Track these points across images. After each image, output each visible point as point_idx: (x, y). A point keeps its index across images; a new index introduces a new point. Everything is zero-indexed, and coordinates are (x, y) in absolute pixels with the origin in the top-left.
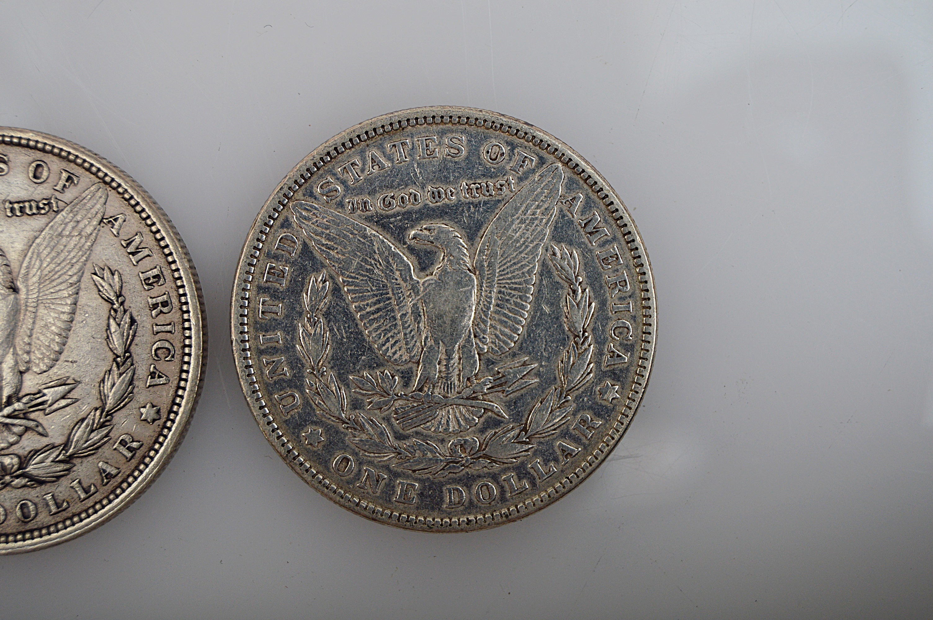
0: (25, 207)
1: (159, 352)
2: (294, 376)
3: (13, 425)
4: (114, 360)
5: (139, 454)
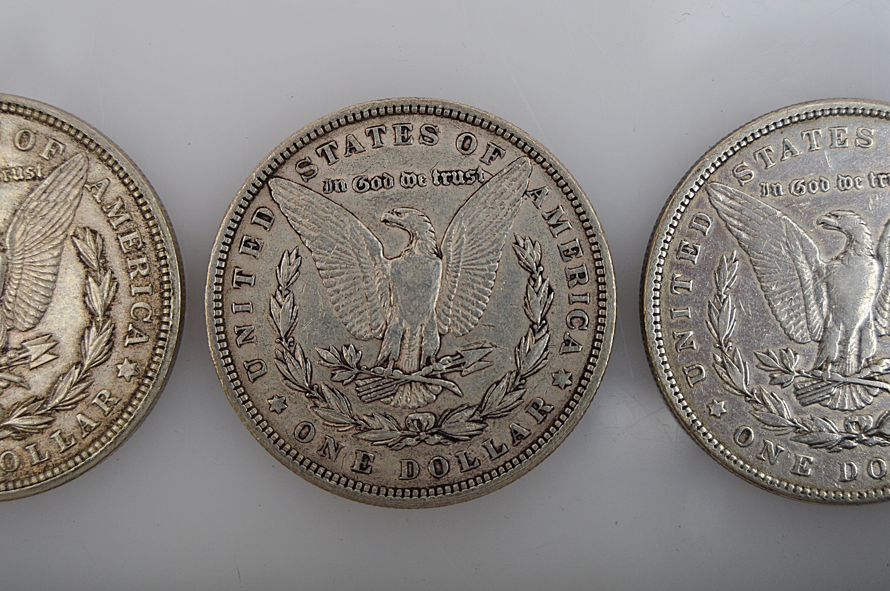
0: (452, 176)
1: (574, 321)
2: (701, 349)
3: (431, 384)
4: (531, 327)
5: (549, 417)
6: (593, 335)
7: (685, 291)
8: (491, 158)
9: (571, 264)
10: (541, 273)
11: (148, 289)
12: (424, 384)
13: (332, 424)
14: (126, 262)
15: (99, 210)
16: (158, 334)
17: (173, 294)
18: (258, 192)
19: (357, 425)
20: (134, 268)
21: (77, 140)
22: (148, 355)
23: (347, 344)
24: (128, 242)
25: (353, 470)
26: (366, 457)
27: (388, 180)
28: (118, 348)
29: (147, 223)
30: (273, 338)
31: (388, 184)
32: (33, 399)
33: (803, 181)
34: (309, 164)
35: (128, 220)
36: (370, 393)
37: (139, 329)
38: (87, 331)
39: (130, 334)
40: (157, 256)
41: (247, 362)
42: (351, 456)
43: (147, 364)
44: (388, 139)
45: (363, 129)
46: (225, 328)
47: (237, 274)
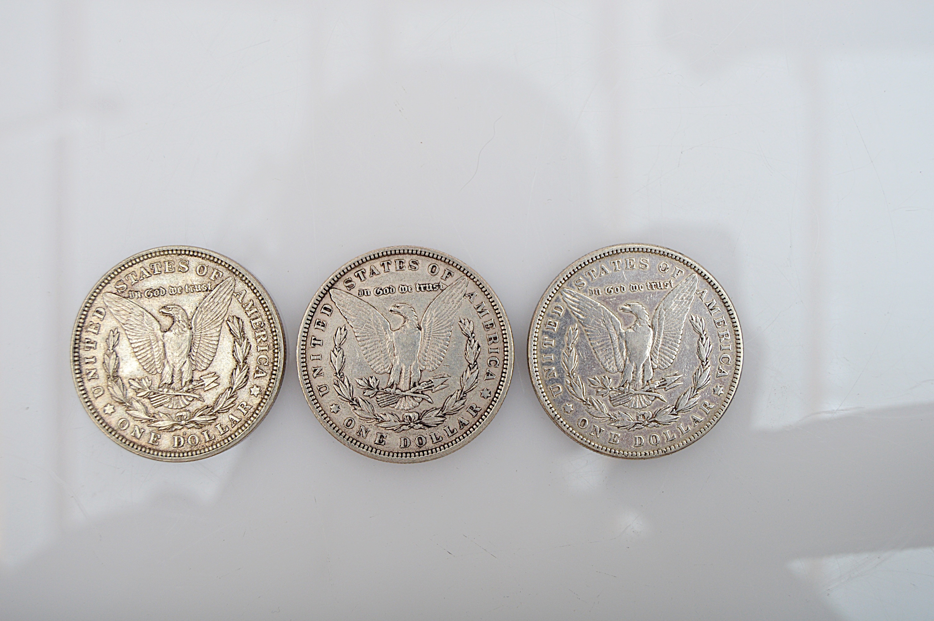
0: (426, 287)
1: (491, 363)
2: (559, 377)
3: (416, 397)
4: (469, 366)
5: (479, 414)
6: (501, 370)
7: (550, 346)
8: (447, 277)
9: (489, 333)
10: (474, 337)
11: (267, 348)
12: (412, 397)
13: (364, 419)
14: (255, 334)
15: (241, 307)
16: (272, 372)
17: (280, 350)
18: (324, 296)
19: (377, 419)
20: (259, 337)
21: (229, 270)
22: (267, 383)
23: (371, 376)
24: (256, 323)
25: (375, 443)
26: (382, 436)
27: (392, 289)
28: (251, 379)
29: (266, 313)
30: (332, 373)
31: (393, 291)
32: (206, 407)
33: (612, 287)
34: (350, 281)
35: (256, 312)
36: (384, 402)
37: (261, 369)
38: (234, 371)
39: (257, 372)
40: (271, 330)
41: (319, 386)
42: (374, 436)
43: (266, 388)
44: (392, 268)
45: (379, 263)
46: (307, 368)
47: (314, 340)
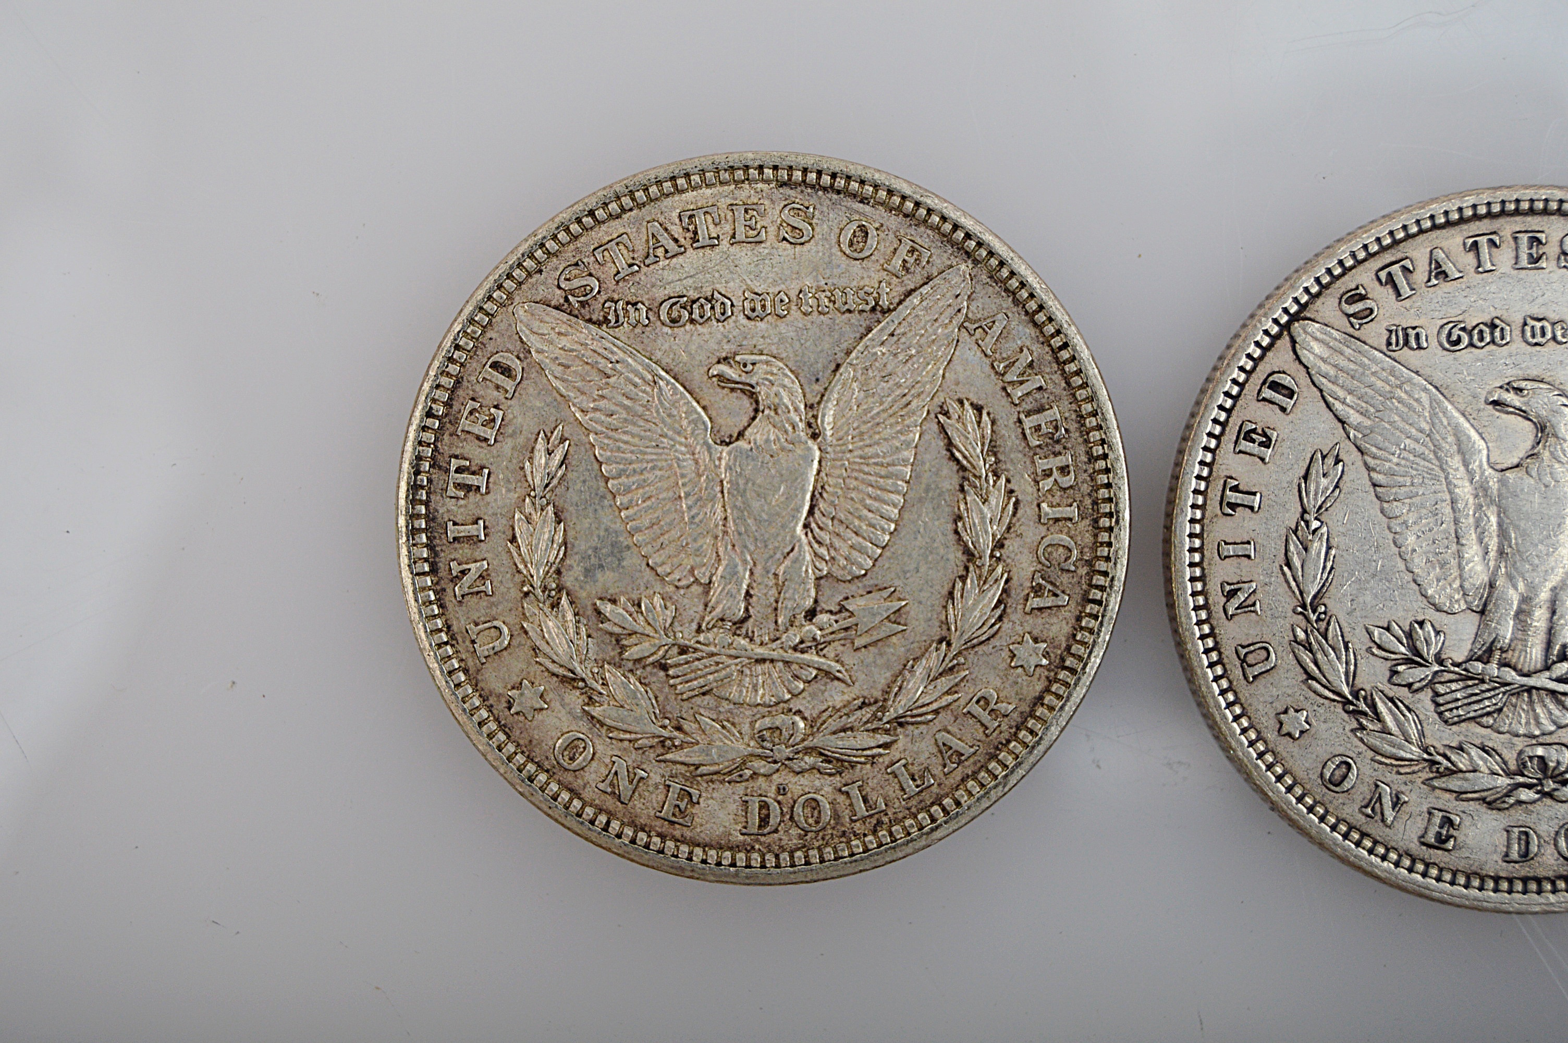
11: (1073, 512)
12: (1553, 693)
13: (1388, 761)
14: (1033, 462)
15: (988, 369)
16: (1087, 593)
17: (1117, 522)
18: (1271, 346)
19: (1433, 763)
20: (1048, 474)
21: (953, 244)
22: (1067, 629)
23: (1420, 618)
24: (1038, 428)
25: (1423, 844)
26: (1448, 822)
27: (1502, 329)
28: (1015, 615)
29: (1074, 395)
30: (1288, 603)
31: (1502, 338)
32: (858, 702)
34: (1363, 298)
35: (1040, 388)
36: (1457, 708)
37: (1052, 583)
38: (959, 585)
39: (1037, 590)
40: (1089, 453)
41: (1243, 647)
42: (1419, 818)
43: (1064, 645)
44: (1505, 256)
45: (1459, 240)
46: (1204, 585)
47: (1231, 489)
